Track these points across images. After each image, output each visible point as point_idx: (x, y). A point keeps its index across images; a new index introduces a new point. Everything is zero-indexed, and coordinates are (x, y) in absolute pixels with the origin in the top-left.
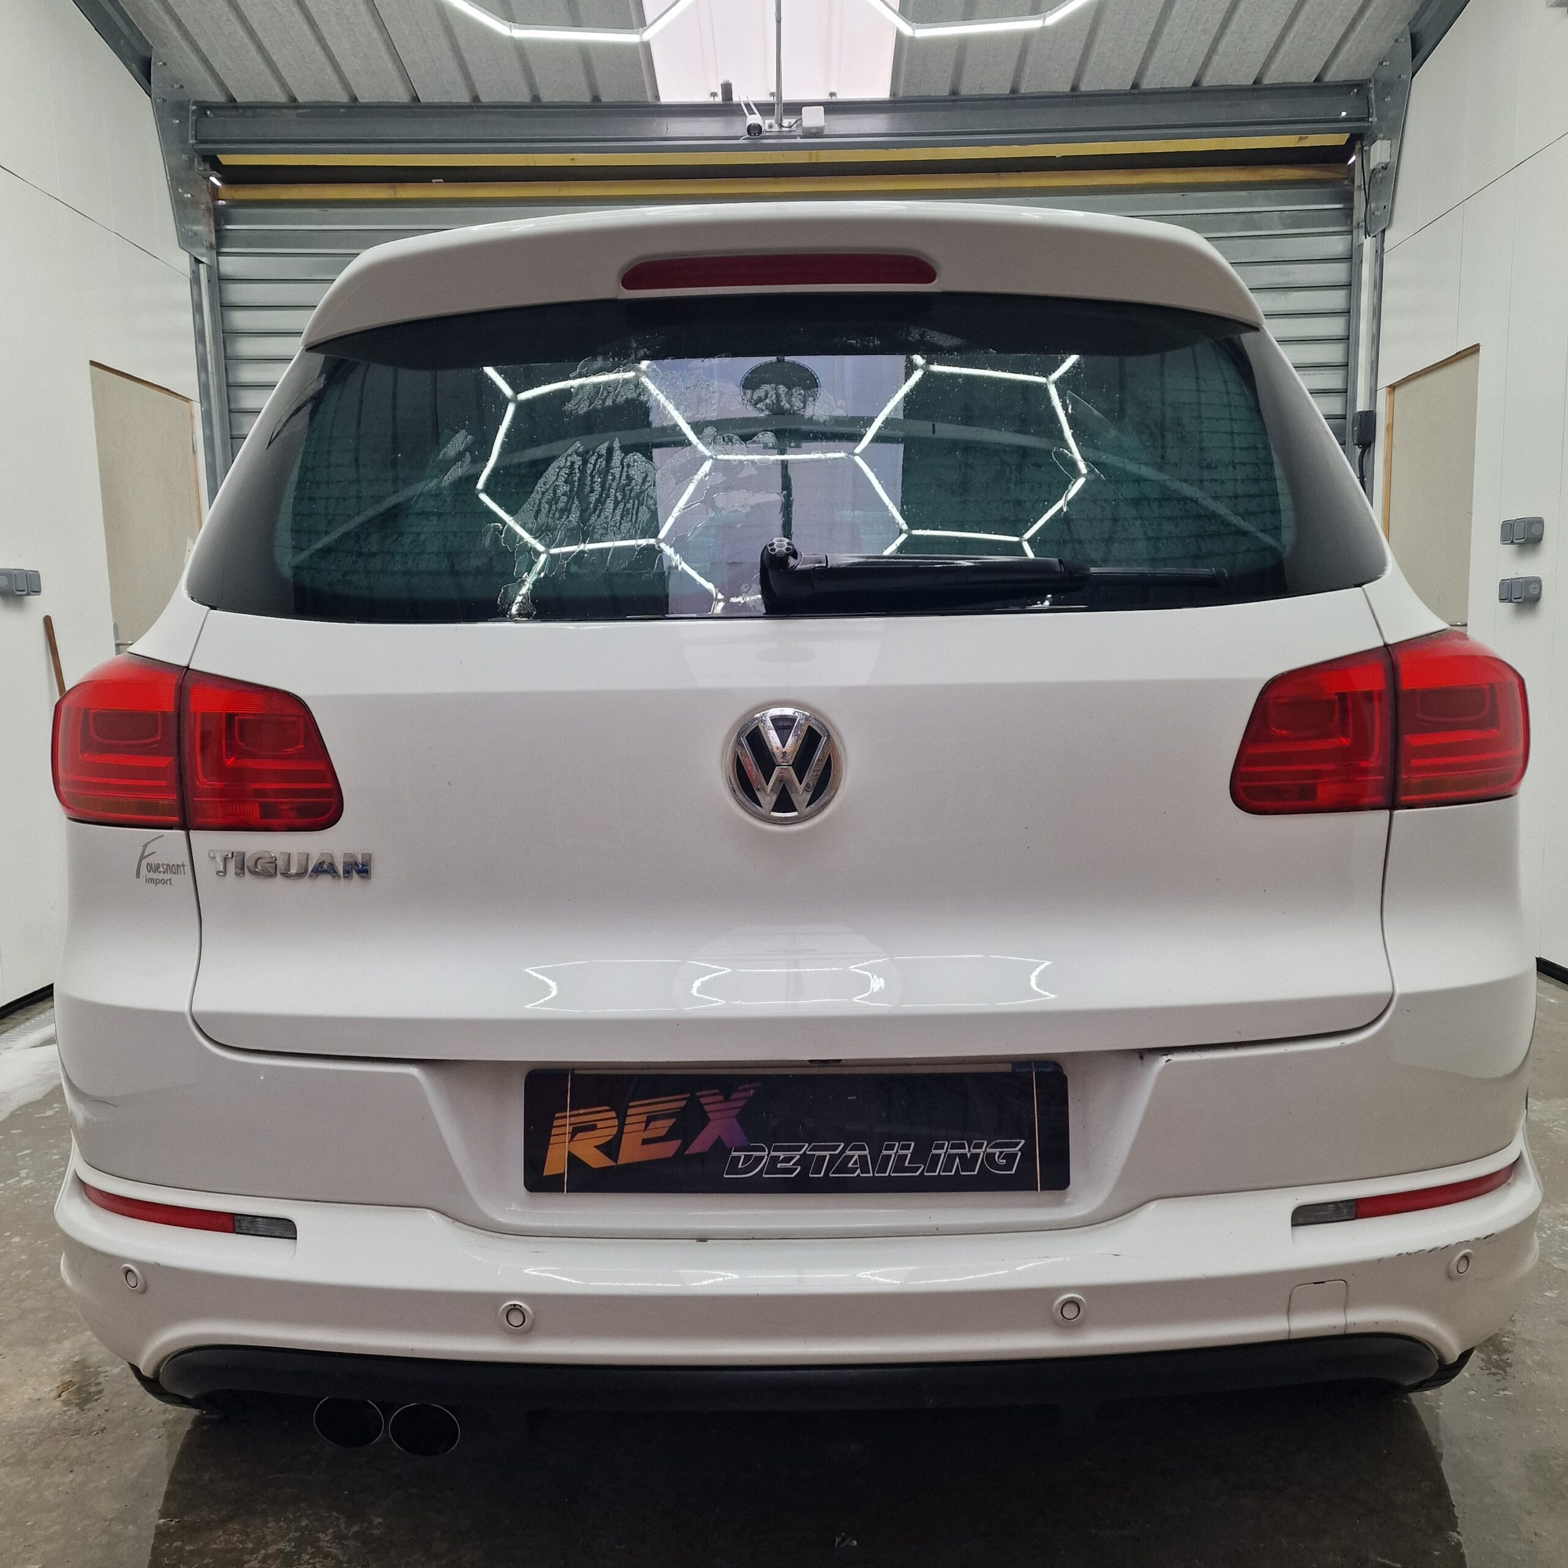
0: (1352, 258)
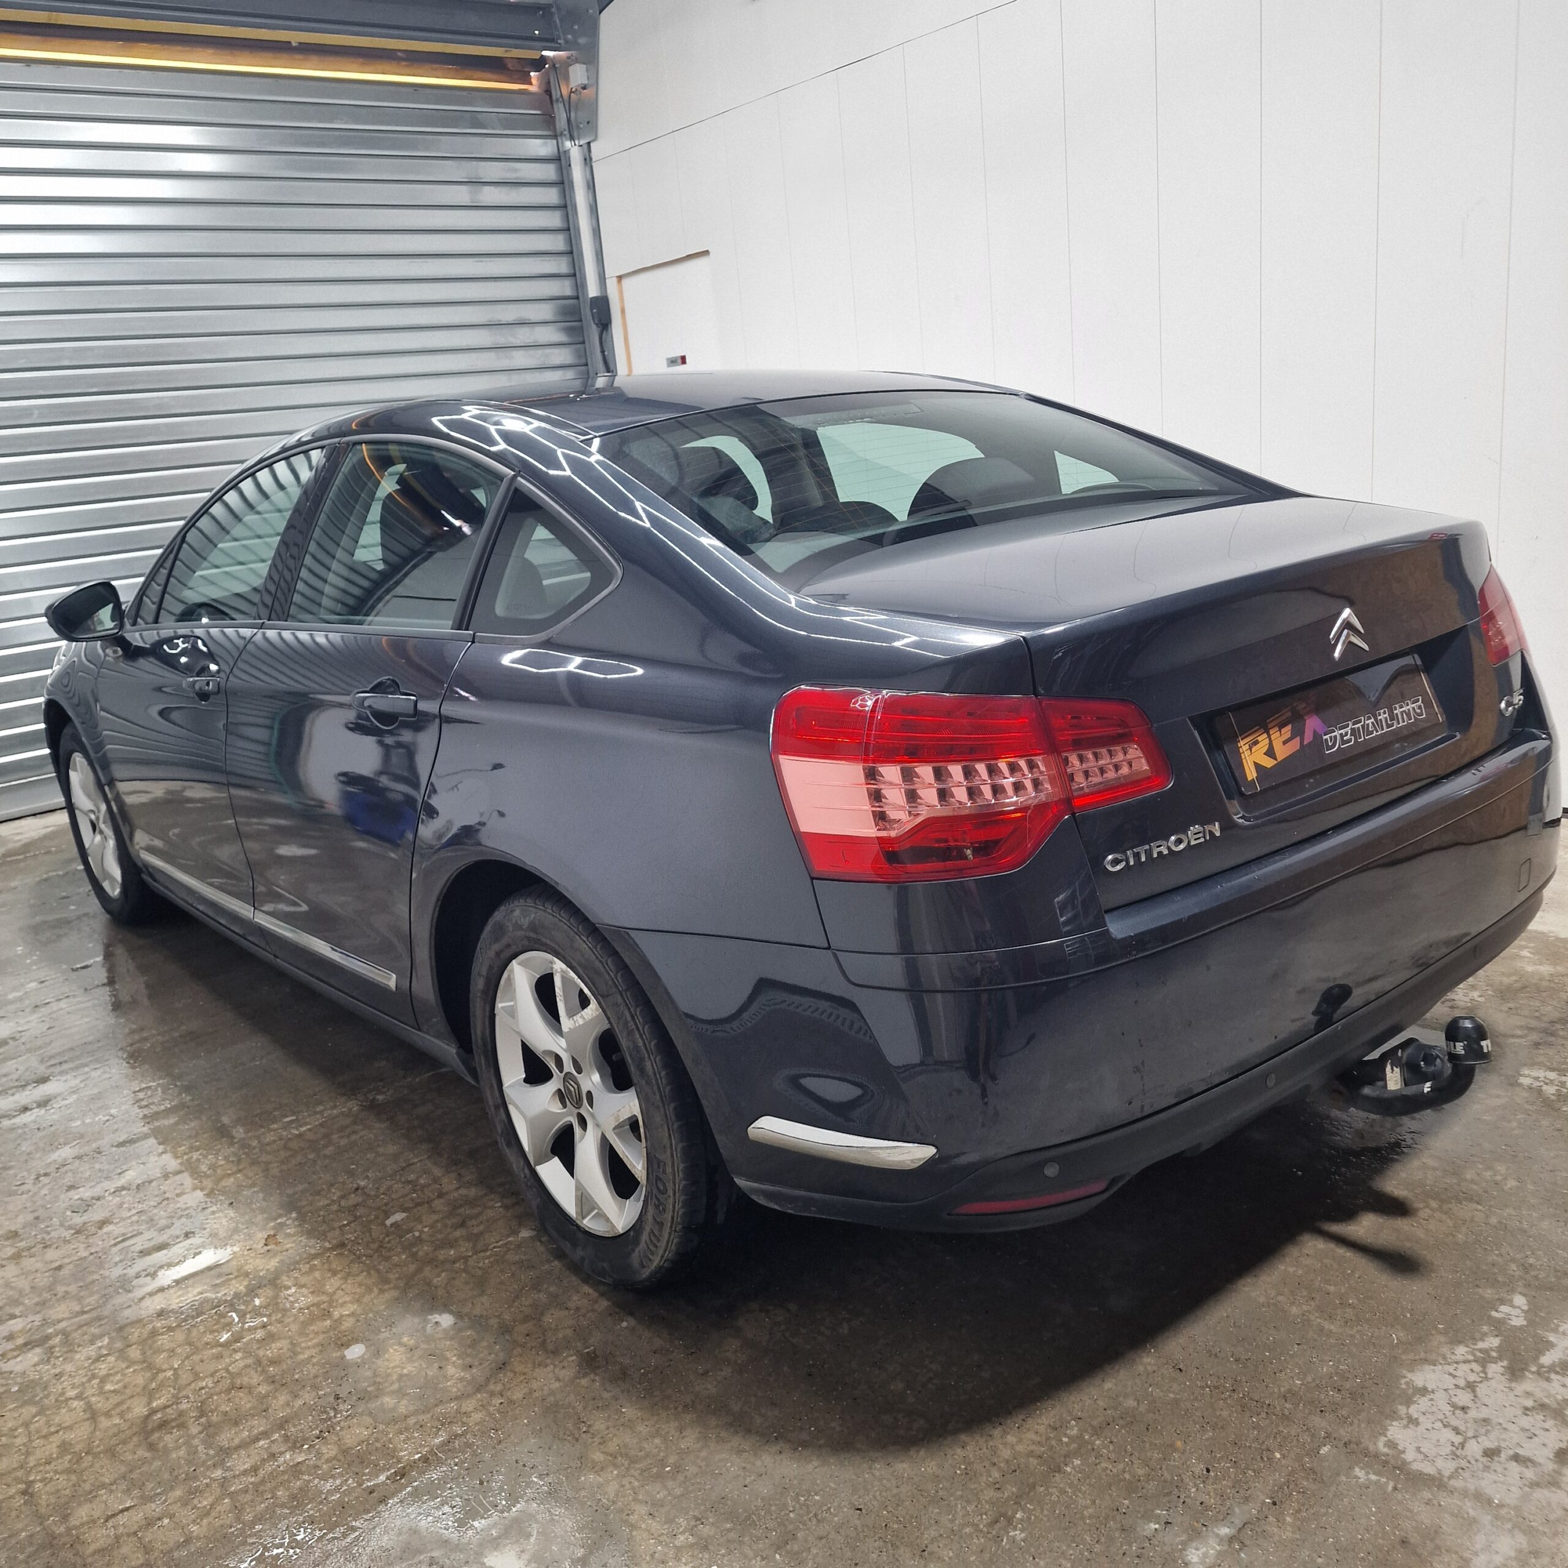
0: (560, 160)
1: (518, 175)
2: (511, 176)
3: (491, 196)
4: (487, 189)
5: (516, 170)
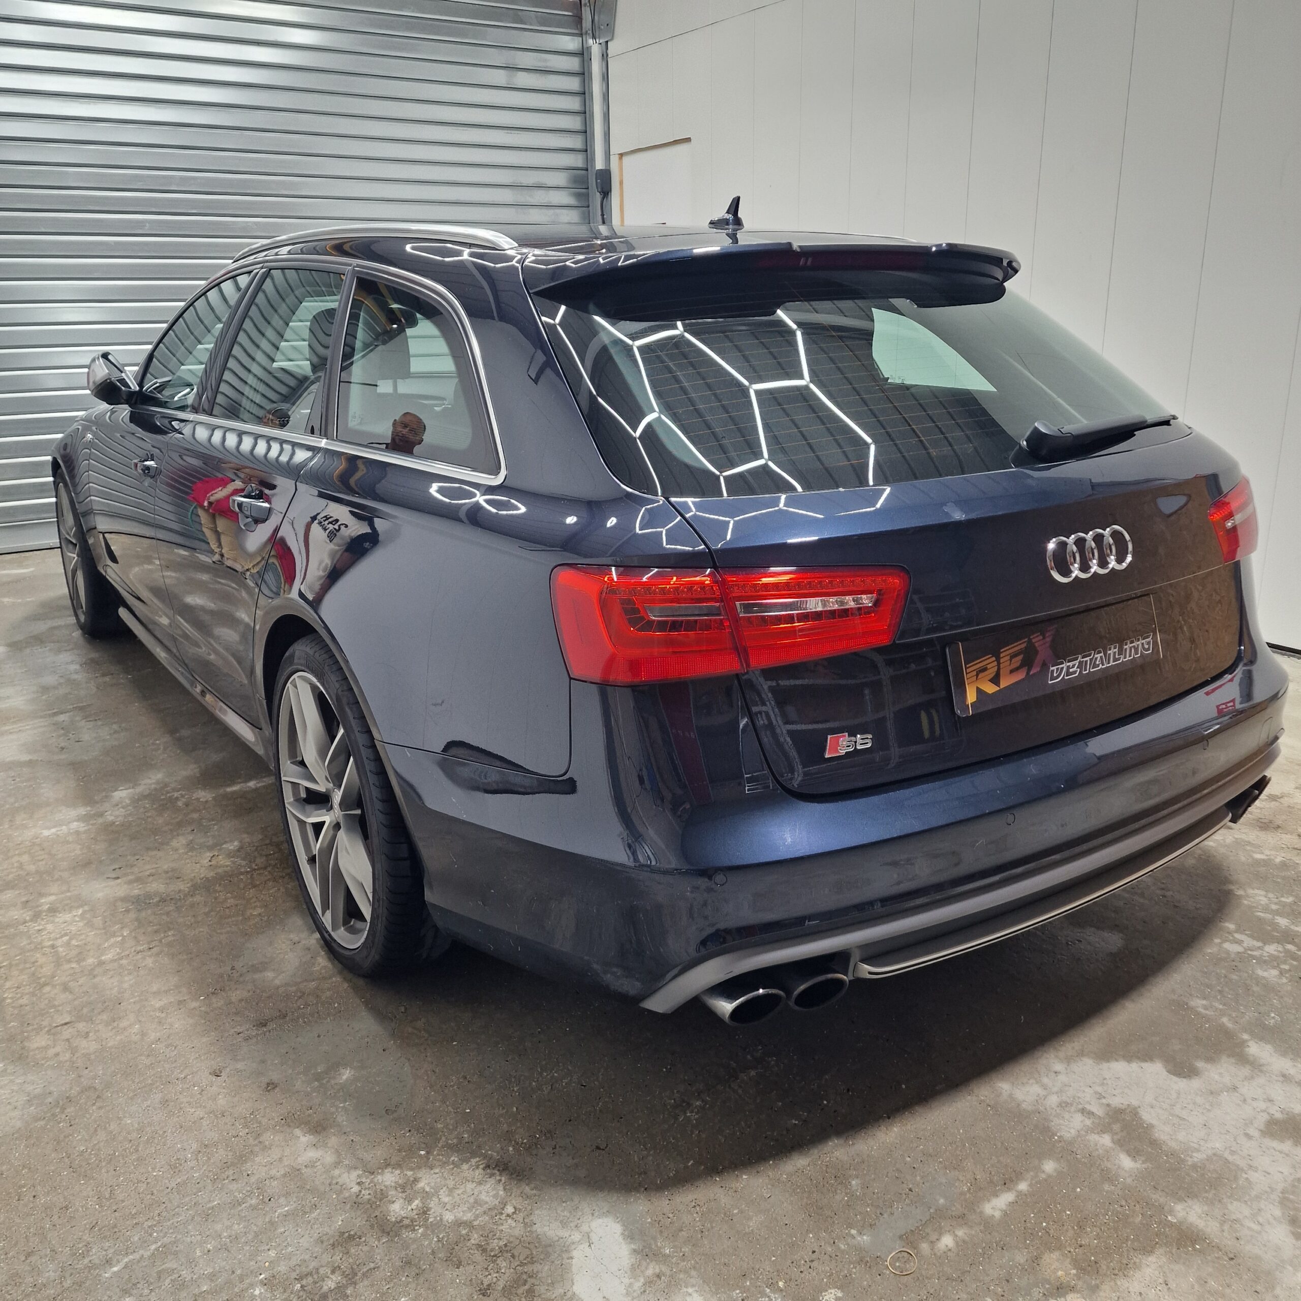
0: (583, 54)
1: (549, 64)
2: (543, 65)
4: (521, 74)
5: (545, 60)
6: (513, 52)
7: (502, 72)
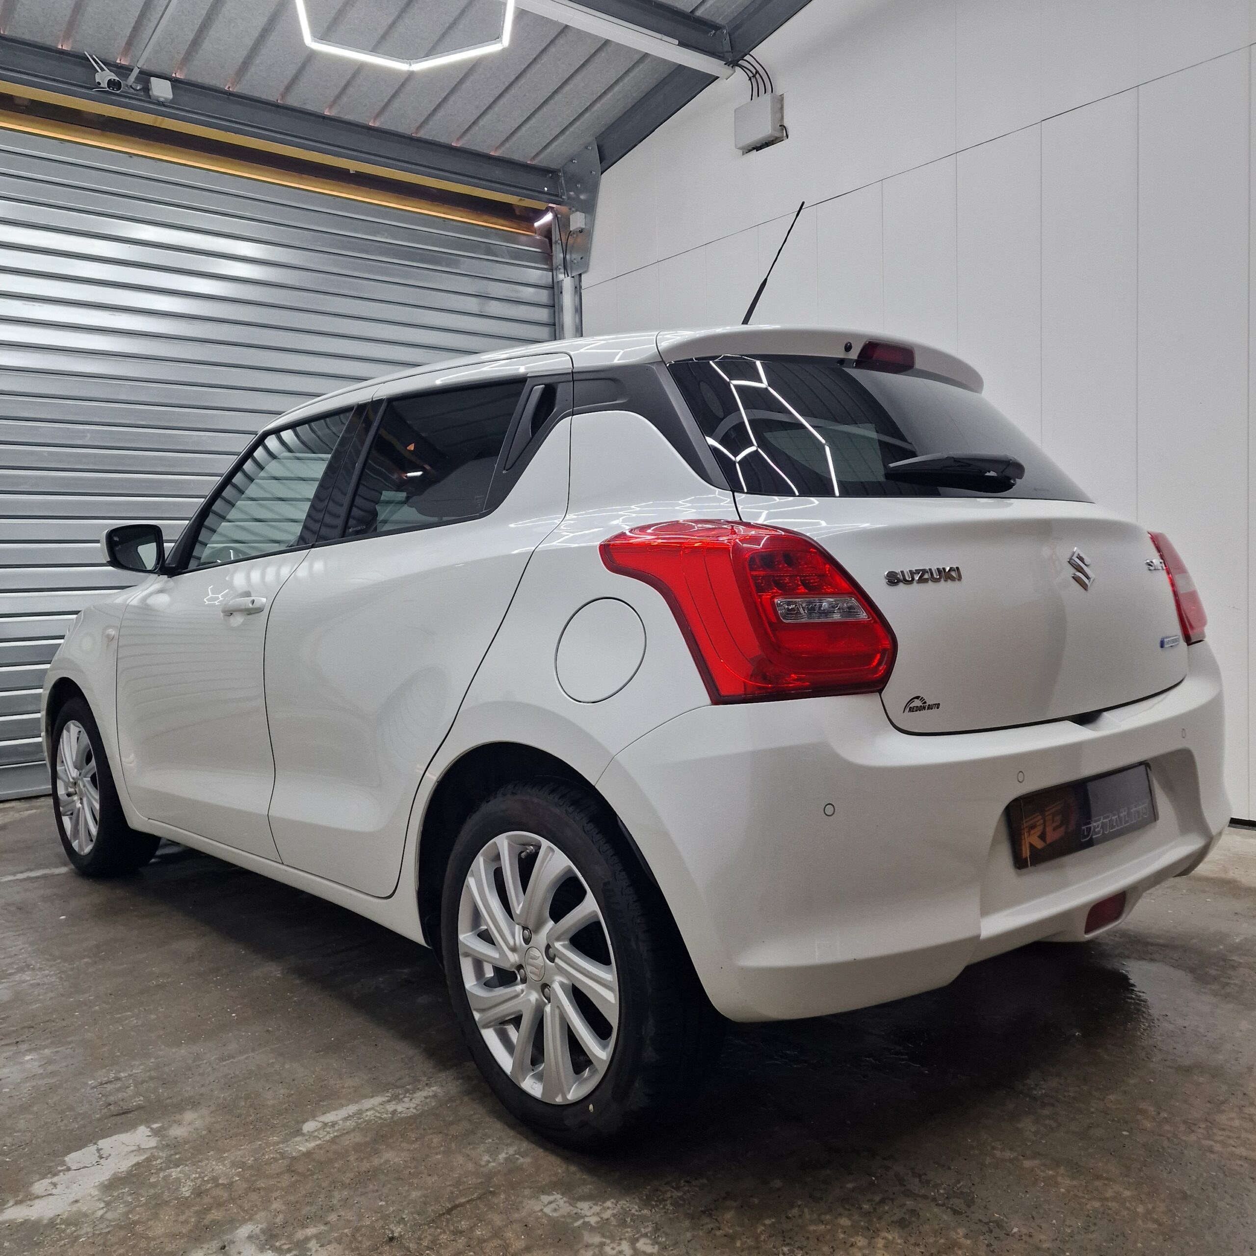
0: (554, 289)
1: (519, 295)
2: (513, 295)
3: (494, 308)
4: (493, 303)
5: (519, 292)
6: (485, 282)
7: (474, 299)
